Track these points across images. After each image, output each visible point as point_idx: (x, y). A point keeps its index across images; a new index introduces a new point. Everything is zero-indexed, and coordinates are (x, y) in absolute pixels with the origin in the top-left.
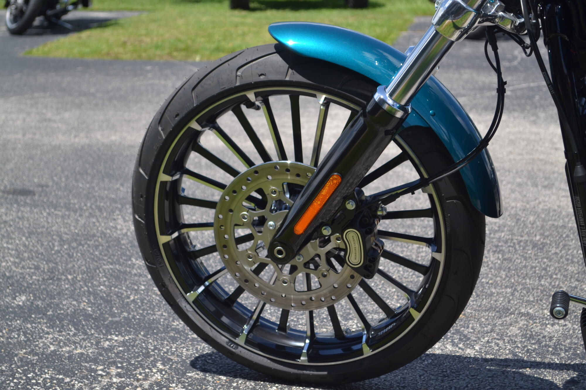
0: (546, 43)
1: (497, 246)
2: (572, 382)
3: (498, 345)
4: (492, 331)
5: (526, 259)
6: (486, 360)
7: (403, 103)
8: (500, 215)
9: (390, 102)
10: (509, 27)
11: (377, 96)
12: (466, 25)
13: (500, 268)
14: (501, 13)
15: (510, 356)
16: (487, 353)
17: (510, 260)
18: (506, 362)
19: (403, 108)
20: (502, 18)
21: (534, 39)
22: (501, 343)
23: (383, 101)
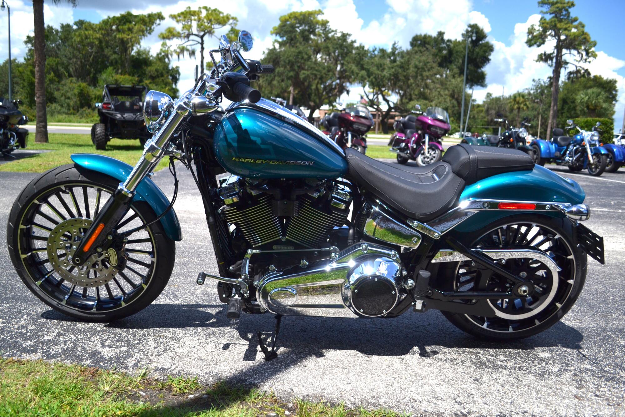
0: (195, 163)
1: (199, 255)
2: (220, 312)
3: (190, 298)
4: (189, 292)
5: (210, 260)
6: (183, 306)
7: (132, 190)
8: (181, 239)
9: (125, 190)
10: (180, 156)
11: (119, 188)
12: (158, 155)
13: (198, 264)
14: (175, 150)
15: (194, 303)
16: (184, 302)
17: (203, 260)
18: (192, 306)
19: (132, 193)
20: (176, 152)
21: (189, 162)
22: (191, 297)
23: (122, 190)
